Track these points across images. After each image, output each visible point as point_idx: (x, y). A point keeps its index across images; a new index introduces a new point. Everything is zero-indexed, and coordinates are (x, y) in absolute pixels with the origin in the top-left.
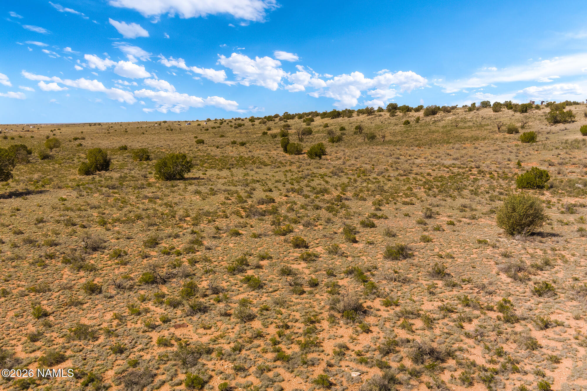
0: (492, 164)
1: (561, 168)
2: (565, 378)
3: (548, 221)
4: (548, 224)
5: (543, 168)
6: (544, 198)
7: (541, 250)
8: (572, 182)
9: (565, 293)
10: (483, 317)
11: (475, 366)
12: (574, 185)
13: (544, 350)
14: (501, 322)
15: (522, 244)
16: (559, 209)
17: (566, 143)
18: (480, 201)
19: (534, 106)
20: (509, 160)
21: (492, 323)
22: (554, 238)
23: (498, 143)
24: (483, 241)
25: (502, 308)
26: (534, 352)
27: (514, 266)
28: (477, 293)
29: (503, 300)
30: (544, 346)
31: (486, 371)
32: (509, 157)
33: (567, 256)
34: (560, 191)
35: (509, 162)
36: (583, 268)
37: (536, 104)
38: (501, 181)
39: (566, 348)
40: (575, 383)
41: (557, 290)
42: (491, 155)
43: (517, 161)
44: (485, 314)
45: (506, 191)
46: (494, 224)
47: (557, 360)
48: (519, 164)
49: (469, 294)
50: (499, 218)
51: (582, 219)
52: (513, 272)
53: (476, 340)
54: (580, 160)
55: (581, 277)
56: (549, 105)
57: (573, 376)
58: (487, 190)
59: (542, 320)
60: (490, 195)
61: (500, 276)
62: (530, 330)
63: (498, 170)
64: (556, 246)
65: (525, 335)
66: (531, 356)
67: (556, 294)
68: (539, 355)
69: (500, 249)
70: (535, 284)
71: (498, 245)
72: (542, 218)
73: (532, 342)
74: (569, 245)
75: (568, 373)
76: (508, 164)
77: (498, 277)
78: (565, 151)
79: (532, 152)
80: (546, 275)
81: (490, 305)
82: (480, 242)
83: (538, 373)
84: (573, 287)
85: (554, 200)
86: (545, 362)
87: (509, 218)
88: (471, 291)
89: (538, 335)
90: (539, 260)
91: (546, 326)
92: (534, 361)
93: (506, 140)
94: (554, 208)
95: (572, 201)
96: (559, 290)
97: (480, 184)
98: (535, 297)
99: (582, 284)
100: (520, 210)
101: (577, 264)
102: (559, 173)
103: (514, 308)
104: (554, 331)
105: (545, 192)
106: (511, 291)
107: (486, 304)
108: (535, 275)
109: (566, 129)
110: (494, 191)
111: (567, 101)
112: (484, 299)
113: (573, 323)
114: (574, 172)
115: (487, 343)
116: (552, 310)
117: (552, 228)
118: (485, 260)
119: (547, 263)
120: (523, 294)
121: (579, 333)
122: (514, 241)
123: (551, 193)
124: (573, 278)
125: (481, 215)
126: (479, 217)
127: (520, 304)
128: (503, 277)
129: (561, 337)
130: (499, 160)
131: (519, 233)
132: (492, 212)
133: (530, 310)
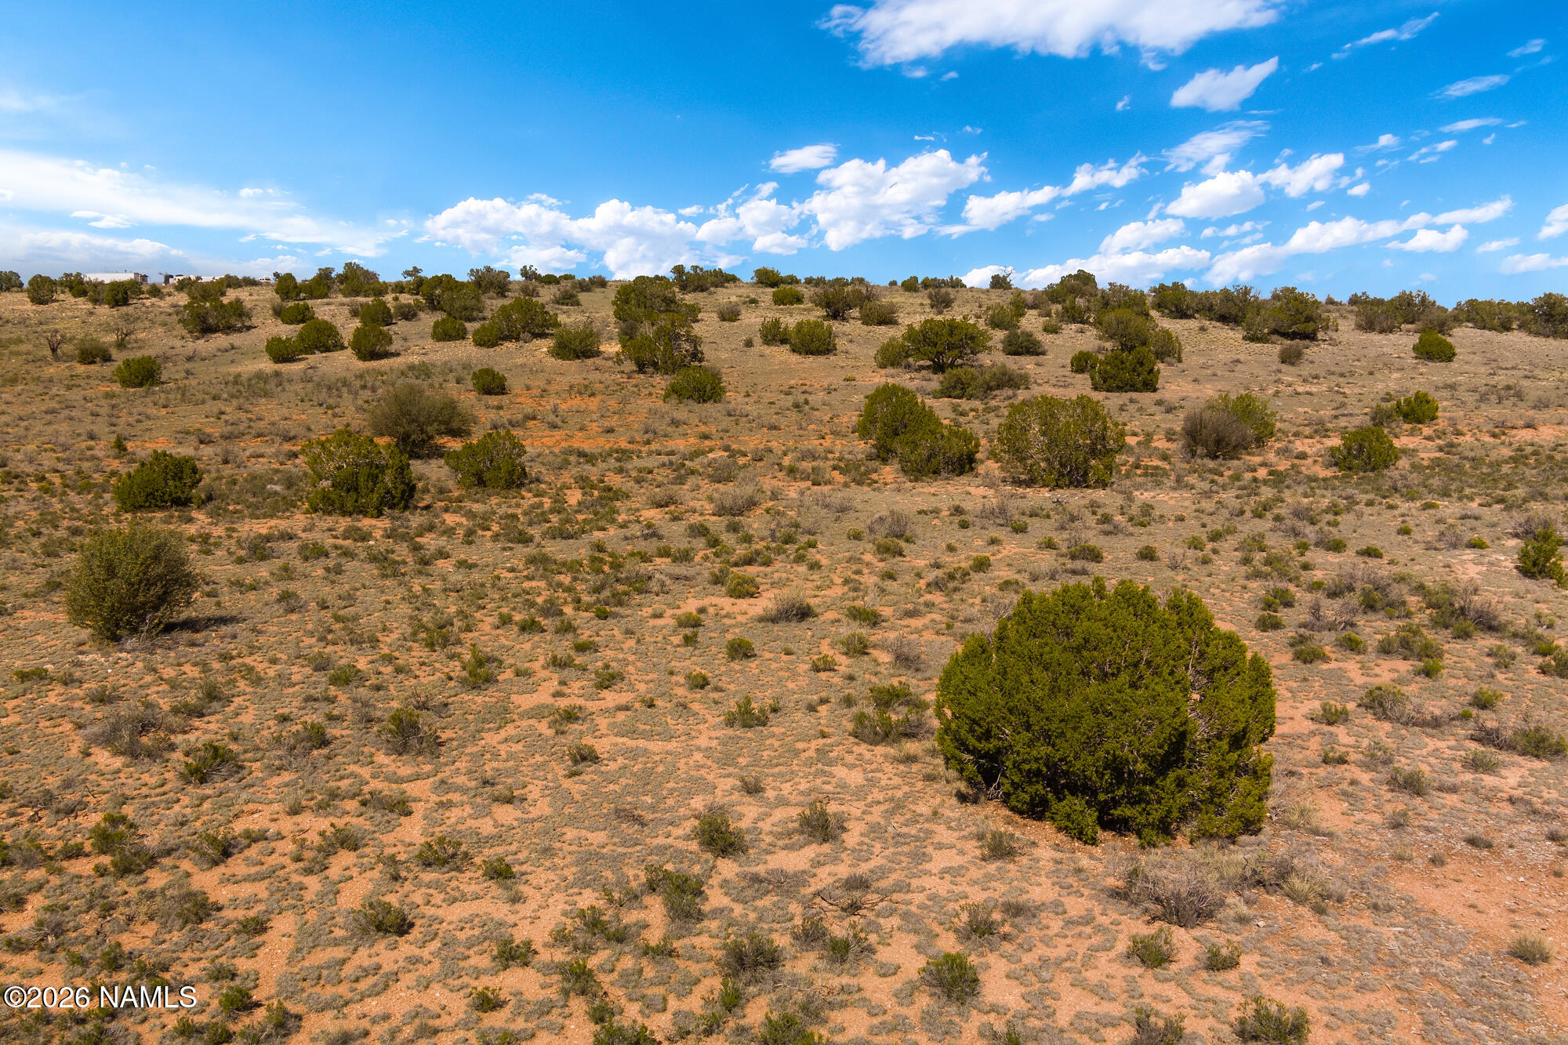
0: (41, 450)
1: (230, 447)
3: (207, 589)
4: (208, 595)
5: (185, 451)
6: (192, 530)
7: (195, 664)
8: (257, 482)
9: (262, 758)
10: (55, 881)
11: (48, 1022)
12: (264, 487)
13: (228, 914)
14: (108, 880)
15: (144, 660)
16: (231, 554)
17: (236, 383)
18: (14, 561)
19: (145, 288)
20: (92, 437)
21: (84, 890)
22: (225, 629)
23: (54, 390)
24: (33, 673)
25: (105, 840)
26: (204, 926)
27: (126, 722)
28: (31, 820)
29: (105, 819)
30: (227, 903)
31: (81, 1021)
32: (90, 427)
33: (259, 667)
34: (231, 508)
35: (93, 443)
36: (297, 687)
37: (150, 281)
38: (73, 496)
39: (278, 890)
41: (242, 757)
42: (38, 426)
43: (113, 438)
44: (60, 871)
45: (91, 523)
46: (63, 618)
47: (259, 927)
48: (120, 446)
49: (8, 829)
50: (72, 602)
51: (286, 569)
52: (127, 739)
53: (42, 949)
54: (273, 424)
55: (295, 711)
56: (184, 285)
57: (299, 950)
58: (34, 526)
59: (213, 841)
60: (43, 540)
61: (92, 759)
62: (188, 875)
63: (61, 466)
64: (231, 647)
65: (176, 893)
66: (196, 939)
67: (242, 767)
68: (216, 929)
69: (85, 686)
70: (187, 754)
71: (78, 674)
72: (188, 582)
73: (196, 904)
74: (262, 639)
76: (90, 448)
77: (89, 761)
78: (235, 402)
79: (152, 411)
80: (212, 727)
81: (72, 842)
82: (23, 676)
83: (219, 975)
84: (278, 740)
85: (218, 531)
86: (232, 943)
87: (100, 598)
88: (13, 820)
89: (207, 881)
90: (193, 692)
91: (225, 851)
92: (206, 950)
93: (77, 382)
94: (220, 553)
95: (262, 527)
96: (249, 755)
97: (11, 512)
98: (190, 788)
99: (300, 727)
100: (129, 568)
101: (283, 680)
102: (226, 462)
103: (140, 832)
104: (247, 859)
105: (194, 514)
106: (128, 792)
107: (60, 845)
108: (185, 732)
109: (233, 348)
110: (56, 527)
111: (228, 277)
112: (52, 832)
113: (287, 825)
114: (262, 456)
115: (73, 949)
116: (236, 809)
117: (218, 604)
118: (43, 724)
119: (213, 694)
120: (158, 790)
121: (302, 844)
122: (124, 655)
123: (210, 515)
124: (276, 717)
125: (22, 600)
126: (15, 608)
127: (156, 817)
128: (102, 757)
129: (264, 867)
130: (62, 439)
131: (134, 630)
132: (53, 586)
133: (182, 824)
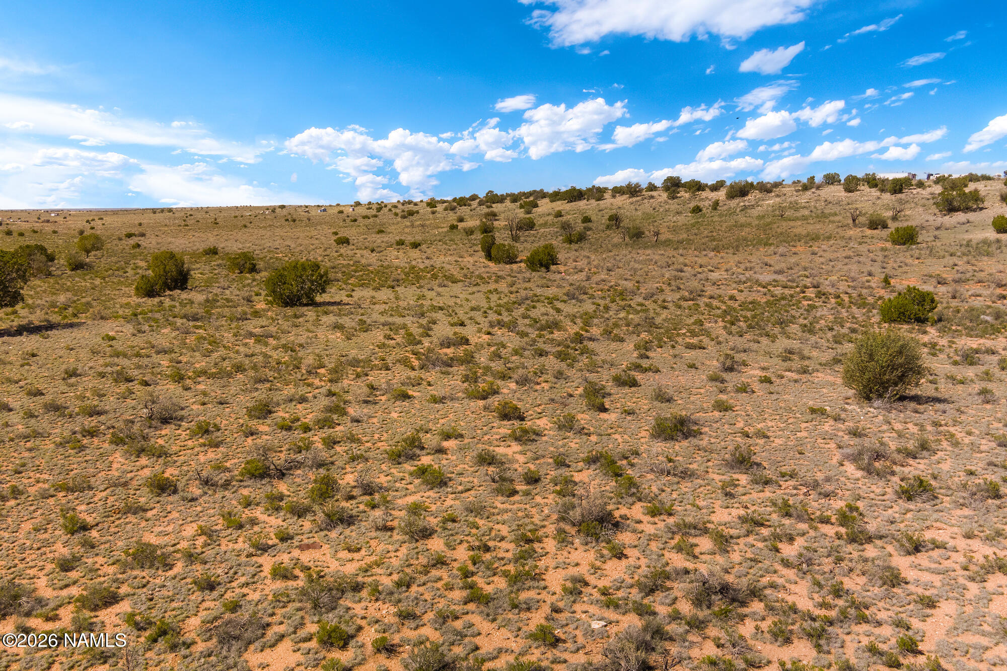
0: (839, 280)
1: (958, 288)
2: (944, 632)
3: (931, 378)
4: (931, 382)
5: (927, 288)
6: (926, 339)
7: (916, 425)
8: (974, 313)
9: (952, 495)
10: (812, 533)
11: (795, 613)
12: (978, 316)
13: (912, 588)
14: (842, 542)
15: (884, 415)
16: (949, 357)
17: (968, 245)
18: (817, 343)
19: (914, 182)
20: (870, 274)
21: (827, 544)
22: (938, 406)
23: (851, 245)
24: (819, 410)
25: (844, 519)
26: (895, 590)
27: (868, 450)
28: (805, 494)
29: (846, 506)
30: (912, 581)
31: (814, 620)
32: (869, 268)
33: (959, 436)
34: (954, 328)
35: (870, 278)
36: (984, 454)
37: (918, 178)
38: (854, 309)
39: (948, 584)
40: (959, 639)
41: (938, 491)
42: (839, 265)
43: (883, 276)
44: (816, 529)
45: (863, 326)
46: (839, 381)
47: (931, 604)
48: (886, 281)
49: (792, 496)
50: (847, 372)
51: (987, 374)
52: (866, 461)
53: (799, 570)
54: (991, 275)
55: (980, 470)
56: (940, 180)
57: (956, 629)
58: (830, 324)
59: (910, 539)
60: (834, 333)
61: (844, 468)
62: (890, 555)
63: (849, 291)
64: (942, 419)
65: (881, 564)
66: (888, 597)
67: (937, 498)
68: (902, 595)
69: (846, 424)
70: (902, 480)
71: (843, 416)
72: (919, 372)
73: (892, 575)
74: (963, 417)
75: (949, 623)
76: (868, 281)
77: (841, 468)
78: (965, 259)
79: (909, 261)
80: (921, 467)
81: (825, 514)
82: (813, 411)
83: (899, 624)
84: (964, 486)
85: (943, 342)
86: (911, 607)
87: (863, 371)
88: (795, 492)
89: (902, 563)
90: (912, 442)
91: (917, 548)
92: (893, 605)
93: (865, 240)
94: (942, 356)
95: (974, 343)
96: (942, 491)
97: (818, 315)
98: (900, 501)
99: (981, 481)
100: (883, 357)
101: (974, 448)
102: (954, 297)
103: (866, 520)
104: (930, 557)
105: (928, 329)
106: (862, 494)
107: (818, 513)
108: (903, 466)
109: (968, 222)
110: (842, 326)
111: (971, 174)
112: (815, 505)
113: (961, 543)
114: (980, 296)
115: (816, 576)
116: (928, 523)
117: (937, 389)
118: (820, 441)
119: (924, 446)
120: (880, 498)
121: (970, 560)
122: (872, 410)
123: (939, 331)
124: (965, 471)
125: (818, 367)
126: (814, 371)
127: (876, 514)
128: (850, 468)
129: (941, 566)
130: (852, 274)
131: (880, 396)
132: (837, 361)
133: (892, 523)
